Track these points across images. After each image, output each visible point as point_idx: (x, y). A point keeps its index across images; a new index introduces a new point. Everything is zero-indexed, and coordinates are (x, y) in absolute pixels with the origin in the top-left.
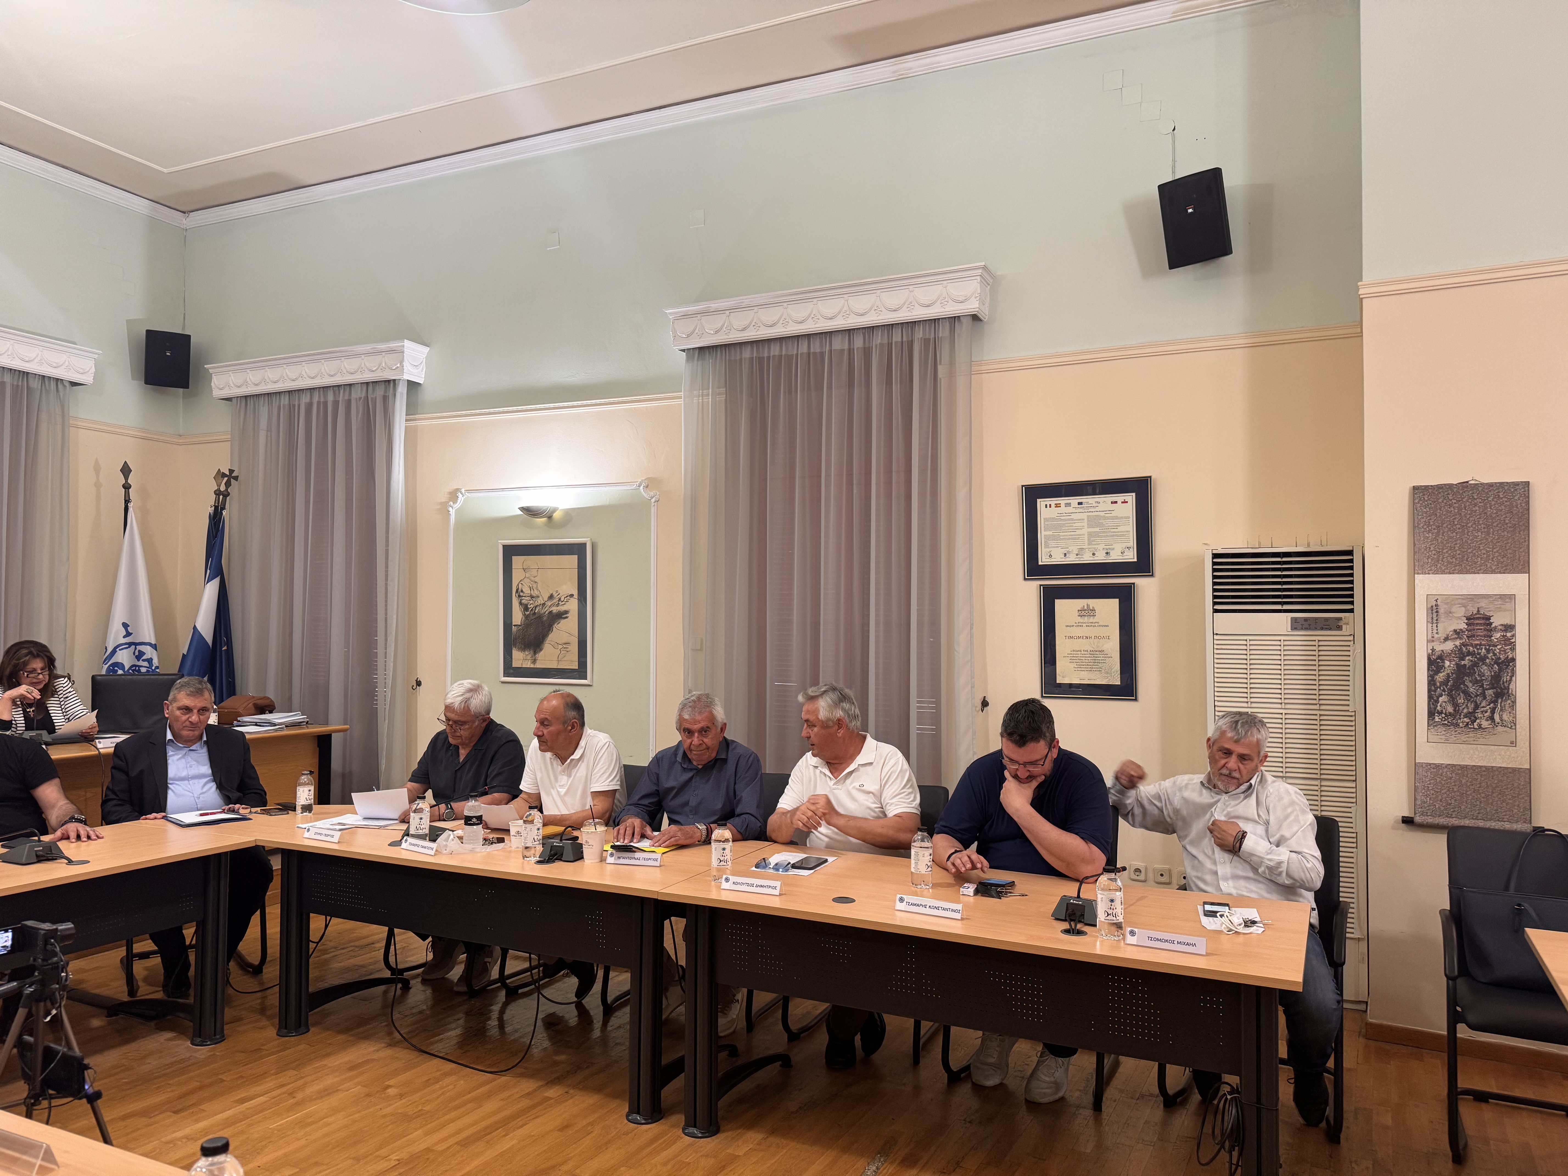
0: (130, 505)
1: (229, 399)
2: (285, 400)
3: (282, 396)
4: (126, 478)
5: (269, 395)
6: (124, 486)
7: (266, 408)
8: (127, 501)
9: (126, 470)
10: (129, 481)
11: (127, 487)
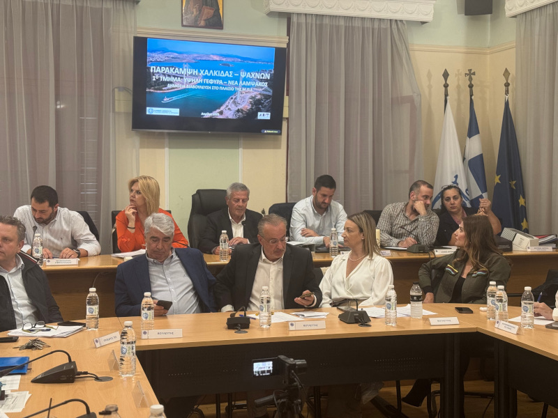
0: (448, 98)
1: (515, 17)
2: (550, 10)
3: (548, 8)
4: (446, 79)
5: (540, 8)
6: (444, 86)
7: (538, 18)
8: (446, 95)
9: (446, 75)
10: (448, 82)
11: (446, 86)
